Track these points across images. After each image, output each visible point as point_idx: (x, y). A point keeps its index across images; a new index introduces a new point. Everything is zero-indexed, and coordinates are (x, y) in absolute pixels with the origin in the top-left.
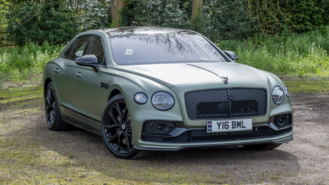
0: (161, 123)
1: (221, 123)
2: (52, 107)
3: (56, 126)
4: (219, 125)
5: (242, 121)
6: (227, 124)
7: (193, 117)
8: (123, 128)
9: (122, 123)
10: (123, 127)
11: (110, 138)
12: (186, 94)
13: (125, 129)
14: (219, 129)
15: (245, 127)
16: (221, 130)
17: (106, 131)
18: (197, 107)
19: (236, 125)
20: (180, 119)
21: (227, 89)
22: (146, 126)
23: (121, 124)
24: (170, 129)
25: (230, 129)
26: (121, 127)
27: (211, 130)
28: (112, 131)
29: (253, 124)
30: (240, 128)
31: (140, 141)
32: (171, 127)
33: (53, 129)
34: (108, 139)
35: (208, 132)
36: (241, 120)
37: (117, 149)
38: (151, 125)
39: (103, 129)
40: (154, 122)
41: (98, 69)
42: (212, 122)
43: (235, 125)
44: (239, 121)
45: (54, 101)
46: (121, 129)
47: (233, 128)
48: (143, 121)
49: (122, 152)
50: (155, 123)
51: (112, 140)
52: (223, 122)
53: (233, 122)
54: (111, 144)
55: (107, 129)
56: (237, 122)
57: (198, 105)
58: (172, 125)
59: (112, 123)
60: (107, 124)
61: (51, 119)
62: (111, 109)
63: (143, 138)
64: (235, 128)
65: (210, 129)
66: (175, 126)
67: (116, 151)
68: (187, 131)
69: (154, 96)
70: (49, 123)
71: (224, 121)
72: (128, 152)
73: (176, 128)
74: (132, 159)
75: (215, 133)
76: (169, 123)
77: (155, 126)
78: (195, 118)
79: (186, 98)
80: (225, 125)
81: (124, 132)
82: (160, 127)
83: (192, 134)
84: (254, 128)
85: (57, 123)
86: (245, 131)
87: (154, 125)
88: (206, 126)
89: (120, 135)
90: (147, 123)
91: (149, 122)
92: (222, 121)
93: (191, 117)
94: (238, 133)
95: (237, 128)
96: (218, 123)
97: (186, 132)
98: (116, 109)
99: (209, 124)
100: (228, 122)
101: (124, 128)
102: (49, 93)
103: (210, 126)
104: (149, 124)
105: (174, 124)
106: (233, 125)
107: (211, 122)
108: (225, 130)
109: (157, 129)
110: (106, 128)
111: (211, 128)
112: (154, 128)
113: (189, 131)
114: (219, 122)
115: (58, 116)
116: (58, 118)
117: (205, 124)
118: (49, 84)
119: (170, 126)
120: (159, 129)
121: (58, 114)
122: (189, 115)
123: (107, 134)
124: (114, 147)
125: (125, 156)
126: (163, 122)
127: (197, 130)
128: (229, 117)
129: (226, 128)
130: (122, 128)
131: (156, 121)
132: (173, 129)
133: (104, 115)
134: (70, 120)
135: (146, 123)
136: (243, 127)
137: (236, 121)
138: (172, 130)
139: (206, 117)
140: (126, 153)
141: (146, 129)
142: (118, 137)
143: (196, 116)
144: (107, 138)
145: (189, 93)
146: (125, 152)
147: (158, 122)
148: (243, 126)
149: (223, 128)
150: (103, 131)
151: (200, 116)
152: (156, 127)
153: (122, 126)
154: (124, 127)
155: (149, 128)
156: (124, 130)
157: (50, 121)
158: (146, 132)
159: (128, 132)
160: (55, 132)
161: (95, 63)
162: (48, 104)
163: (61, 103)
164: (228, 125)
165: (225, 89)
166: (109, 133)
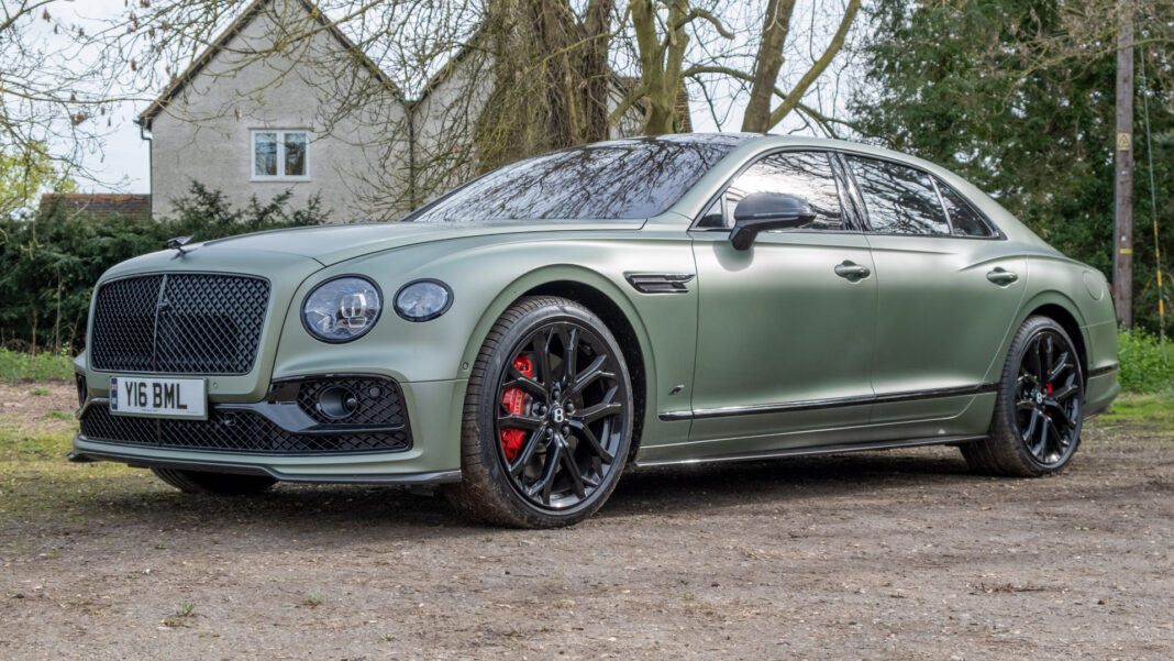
1: (132, 384)
4: (129, 392)
5: (178, 385)
6: (143, 389)
14: (129, 403)
15: (185, 407)
16: (137, 410)
19: (163, 395)
25: (150, 410)
27: (116, 407)
30: (173, 407)
36: (175, 381)
42: (117, 379)
43: (159, 395)
44: (169, 382)
47: (156, 405)
52: (136, 384)
53: (156, 385)
56: (166, 386)
64: (160, 405)
65: (115, 402)
71: (139, 380)
80: (141, 394)
84: (220, 413)
86: (184, 422)
92: (132, 381)
95: (166, 406)
96: (126, 383)
99: (114, 387)
100: (143, 385)
103: (113, 393)
106: (156, 395)
107: (115, 382)
108: (140, 410)
111: (117, 401)
114: (129, 381)
128: (146, 368)
129: (141, 404)
136: (180, 407)
137: (162, 381)
145: (105, 286)
148: (182, 403)
149: (136, 404)
164: (145, 395)
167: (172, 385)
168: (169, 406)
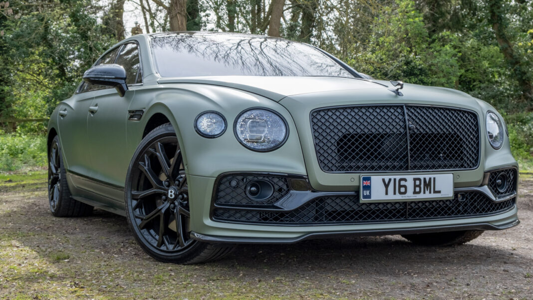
0: (256, 179)
1: (390, 180)
2: (58, 178)
3: (61, 208)
4: (387, 186)
5: (434, 178)
6: (403, 183)
7: (330, 165)
8: (171, 196)
9: (169, 186)
10: (170, 193)
11: (142, 219)
12: (315, 114)
13: (175, 198)
14: (387, 193)
15: (439, 192)
16: (392, 197)
17: (135, 203)
18: (338, 144)
19: (422, 186)
20: (301, 170)
21: (402, 107)
22: (222, 187)
23: (167, 188)
24: (276, 194)
25: (410, 196)
26: (166, 195)
27: (369, 197)
28: (148, 203)
29: (456, 185)
30: (430, 193)
31: (208, 222)
32: (280, 190)
33: (57, 214)
34: (139, 221)
35: (362, 200)
36: (432, 176)
37: (157, 242)
38: (234, 183)
39: (129, 201)
40: (240, 178)
41: (125, 89)
42: (372, 177)
43: (419, 186)
44: (427, 177)
45: (60, 165)
46: (167, 199)
47: (415, 192)
48: (216, 175)
49: (167, 248)
50: (243, 180)
51: (146, 222)
52: (395, 180)
53: (415, 180)
54: (145, 231)
55: (137, 200)
56: (425, 179)
57: (341, 140)
58: (281, 184)
59: (148, 185)
60: (138, 190)
61: (55, 199)
62: (146, 155)
63: (215, 214)
64: (419, 192)
65: (368, 193)
66: (287, 186)
67: (155, 245)
68: (317, 198)
69: (241, 120)
70: (53, 204)
71: (398, 177)
72: (180, 248)
73: (291, 191)
74: (188, 262)
75: (377, 204)
76: (276, 180)
77: (243, 187)
78: (334, 168)
79: (313, 123)
80: (400, 186)
81: (172, 205)
82: (253, 189)
83: (326, 204)
84: (456, 194)
85: (62, 203)
86: (437, 202)
87: (241, 183)
88: (359, 187)
89: (163, 211)
90: (225, 180)
91: (230, 177)
92: (392, 177)
93: (326, 166)
94: (423, 204)
95: (424, 193)
96: (384, 180)
97: (312, 201)
98: (156, 157)
99: (366, 183)
100: (405, 180)
101: (173, 196)
102: (54, 155)
103: (368, 188)
104: (230, 183)
105: (286, 181)
106: (415, 186)
107: (369, 179)
108: (398, 197)
109: (247, 192)
110: (134, 197)
111: (370, 193)
112: (239, 191)
113: (321, 199)
114: (387, 178)
115: (64, 191)
116: (64, 195)
117: (356, 183)
118: (54, 140)
119: (277, 187)
120: (252, 193)
121: (64, 188)
122: (320, 162)
123: (137, 210)
124: (151, 238)
125: (173, 258)
126: (261, 178)
127: (338, 197)
128: (407, 168)
129: (400, 193)
130: (169, 196)
131: (244, 174)
132: (285, 192)
133: (132, 169)
134: (83, 195)
135: (222, 180)
136: (435, 192)
137: (422, 177)
138: (282, 196)
139: (358, 168)
140: (176, 249)
141: (221, 194)
142: (159, 216)
143: (337, 165)
144: (137, 219)
145: (320, 111)
146: (174, 248)
147: (250, 178)
148: (436, 190)
149: (395, 193)
150: (129, 203)
151: (345, 164)
152: (245, 188)
153: (169, 191)
154: (172, 194)
155: (229, 190)
156: (173, 201)
157: (54, 201)
158: (223, 201)
159: (181, 204)
160: (58, 219)
161: (122, 79)
162: (52, 174)
163: (69, 169)
164: (405, 187)
165: (397, 107)
166: (142, 209)
167: (430, 179)
168: (427, 192)
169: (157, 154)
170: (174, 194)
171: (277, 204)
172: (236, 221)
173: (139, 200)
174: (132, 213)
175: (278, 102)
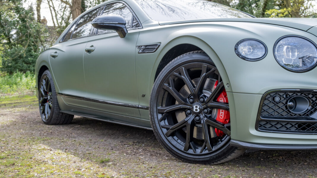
2: (47, 99)
3: (53, 119)
8: (196, 110)
9: (193, 102)
10: (195, 108)
11: (168, 129)
17: (160, 116)
22: (266, 102)
23: (191, 104)
26: (191, 109)
31: (253, 132)
32: (314, 104)
33: (49, 122)
34: (165, 131)
37: (184, 147)
39: (155, 114)
40: (282, 94)
41: (126, 32)
45: (50, 90)
48: (264, 93)
50: (284, 96)
54: (170, 138)
55: (162, 113)
60: (162, 106)
61: (46, 112)
62: (170, 78)
63: (259, 126)
67: (183, 150)
69: (278, 46)
70: (44, 117)
72: (207, 152)
74: (215, 163)
77: (285, 101)
81: (198, 118)
82: (291, 104)
85: (53, 116)
89: (189, 122)
90: (268, 96)
91: (272, 94)
101: (198, 110)
102: (44, 82)
104: (273, 99)
112: (282, 105)
115: (55, 108)
116: (55, 110)
118: (44, 73)
121: (55, 106)
123: (163, 122)
124: (178, 144)
125: (201, 160)
126: (299, 94)
130: (194, 110)
131: (286, 92)
134: (72, 110)
140: (203, 153)
141: (265, 108)
144: (163, 129)
146: (202, 152)
150: (155, 116)
152: (286, 103)
153: (194, 107)
154: (198, 108)
156: (197, 115)
157: (45, 115)
158: (266, 114)
160: (51, 126)
161: (123, 24)
162: (42, 96)
163: (60, 92)
166: (165, 120)
169: (183, 77)
170: (199, 108)
171: (312, 116)
172: (278, 131)
173: (165, 114)
174: (158, 124)
175: (306, 31)
